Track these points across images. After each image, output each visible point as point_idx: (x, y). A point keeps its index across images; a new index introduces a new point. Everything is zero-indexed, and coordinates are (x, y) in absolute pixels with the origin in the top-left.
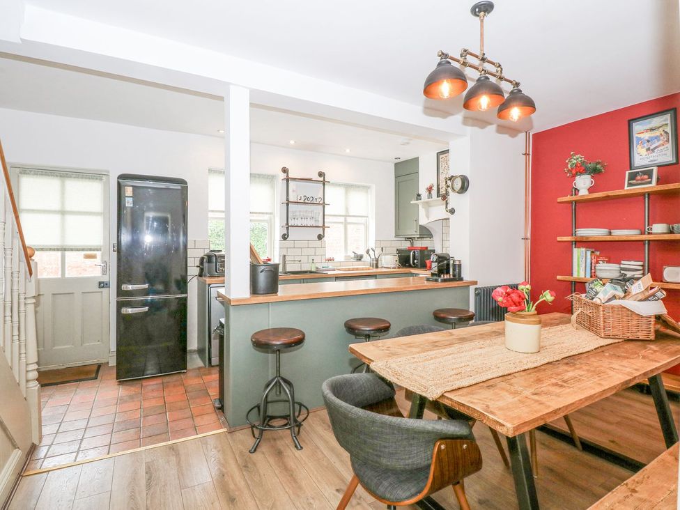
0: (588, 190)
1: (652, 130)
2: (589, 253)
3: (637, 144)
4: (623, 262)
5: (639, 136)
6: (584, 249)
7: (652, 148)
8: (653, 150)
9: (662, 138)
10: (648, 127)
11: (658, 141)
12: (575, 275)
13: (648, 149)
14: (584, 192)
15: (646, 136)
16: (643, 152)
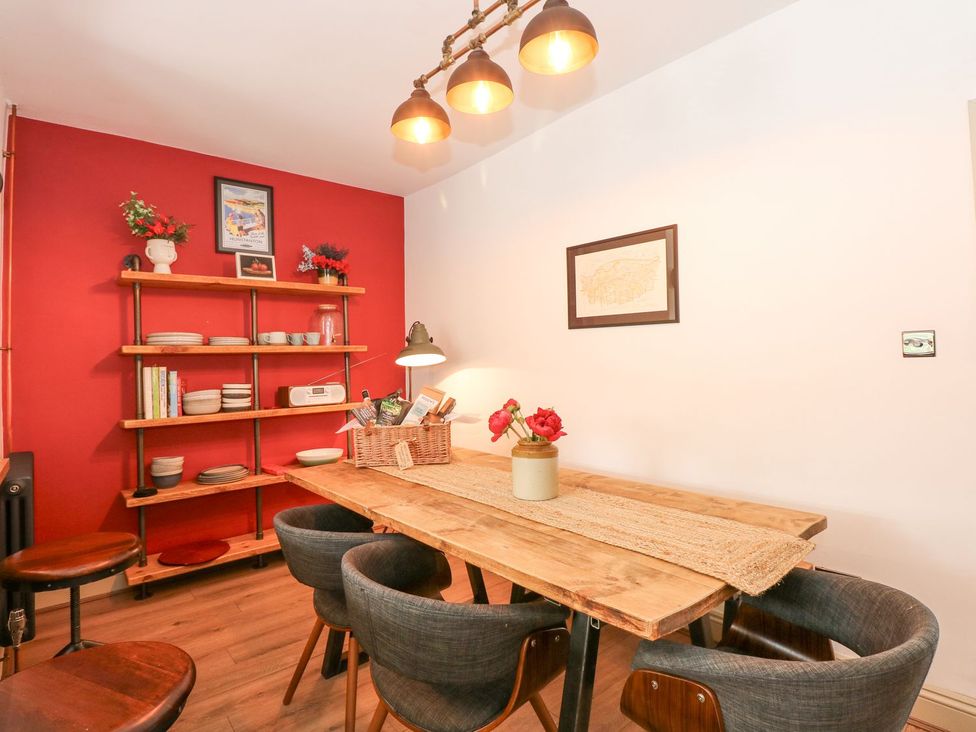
0: (171, 266)
1: (246, 203)
2: (174, 375)
3: (227, 216)
4: (225, 386)
5: (229, 205)
6: (164, 369)
7: (245, 228)
8: (247, 231)
9: (257, 219)
10: (240, 197)
11: (253, 221)
12: (149, 416)
13: (240, 228)
14: (162, 270)
15: (239, 209)
16: (234, 229)
